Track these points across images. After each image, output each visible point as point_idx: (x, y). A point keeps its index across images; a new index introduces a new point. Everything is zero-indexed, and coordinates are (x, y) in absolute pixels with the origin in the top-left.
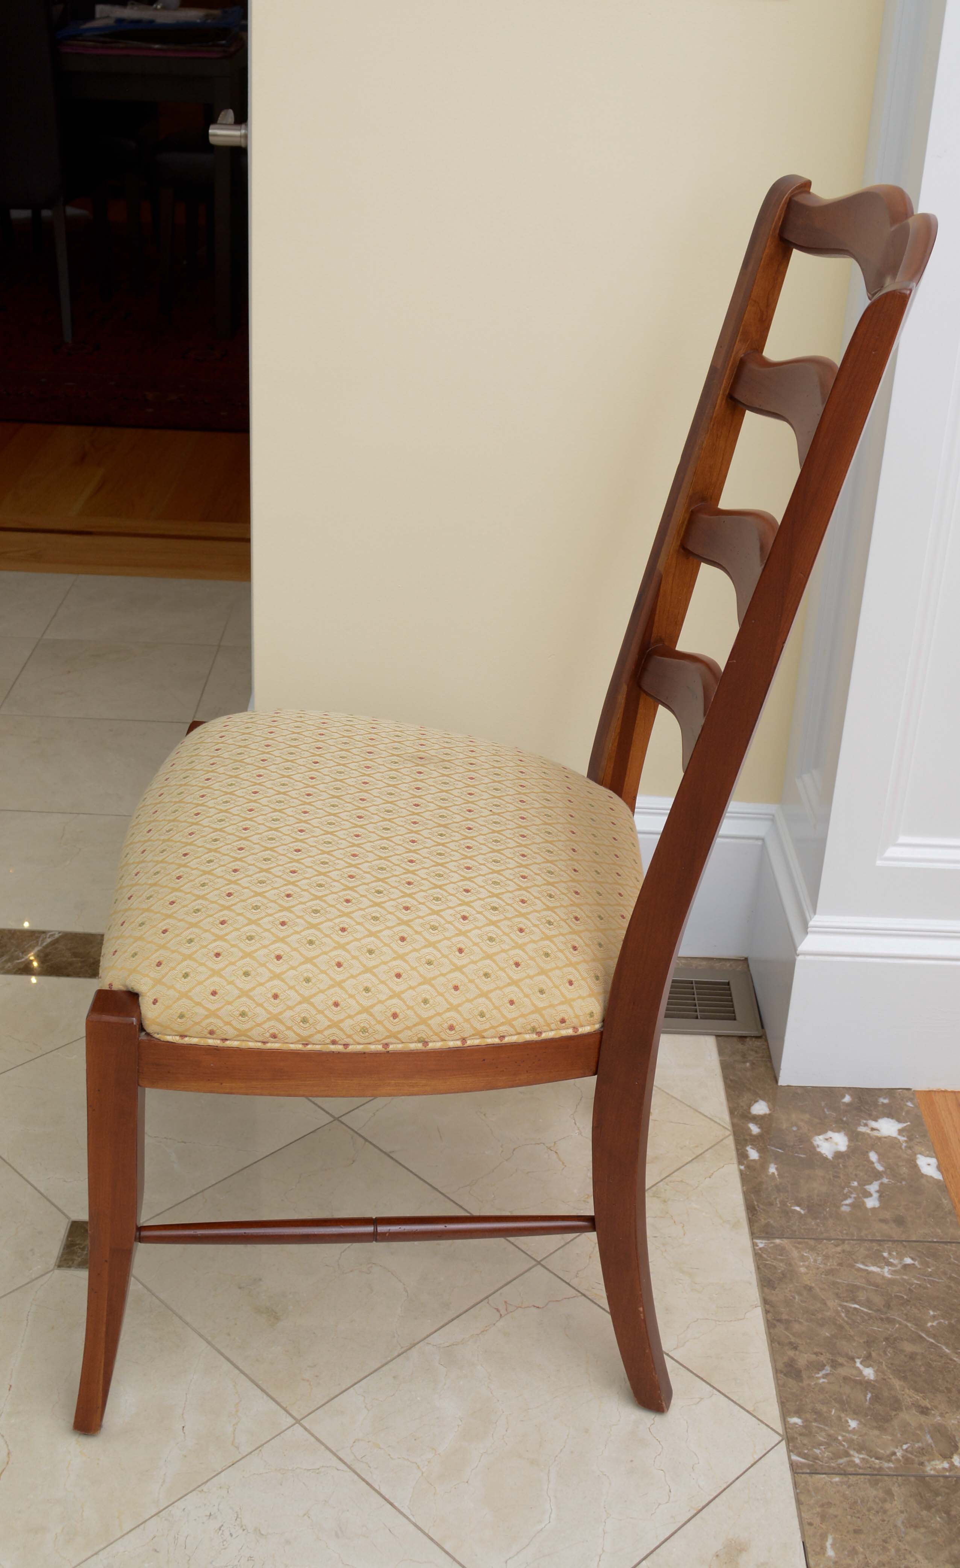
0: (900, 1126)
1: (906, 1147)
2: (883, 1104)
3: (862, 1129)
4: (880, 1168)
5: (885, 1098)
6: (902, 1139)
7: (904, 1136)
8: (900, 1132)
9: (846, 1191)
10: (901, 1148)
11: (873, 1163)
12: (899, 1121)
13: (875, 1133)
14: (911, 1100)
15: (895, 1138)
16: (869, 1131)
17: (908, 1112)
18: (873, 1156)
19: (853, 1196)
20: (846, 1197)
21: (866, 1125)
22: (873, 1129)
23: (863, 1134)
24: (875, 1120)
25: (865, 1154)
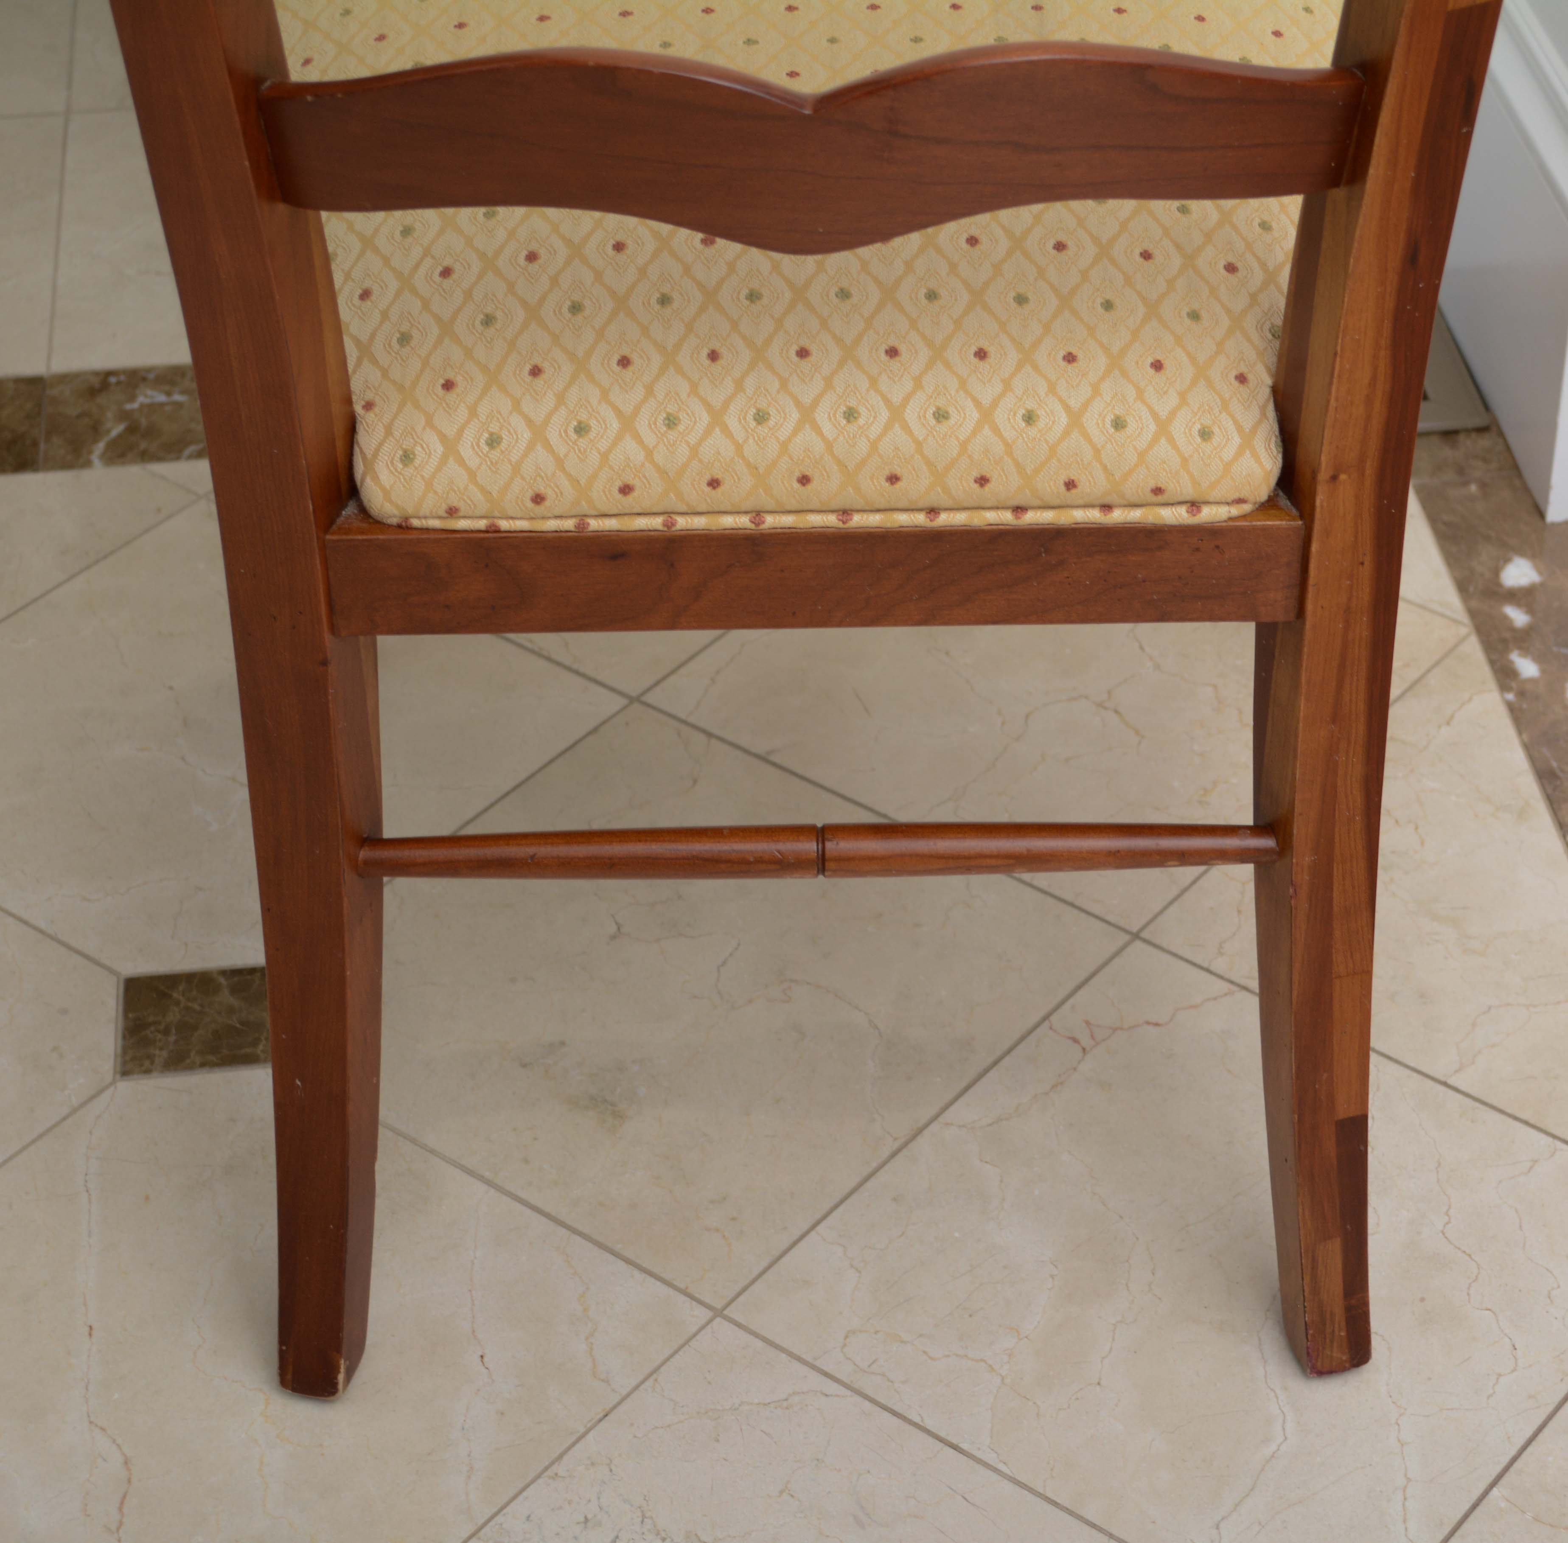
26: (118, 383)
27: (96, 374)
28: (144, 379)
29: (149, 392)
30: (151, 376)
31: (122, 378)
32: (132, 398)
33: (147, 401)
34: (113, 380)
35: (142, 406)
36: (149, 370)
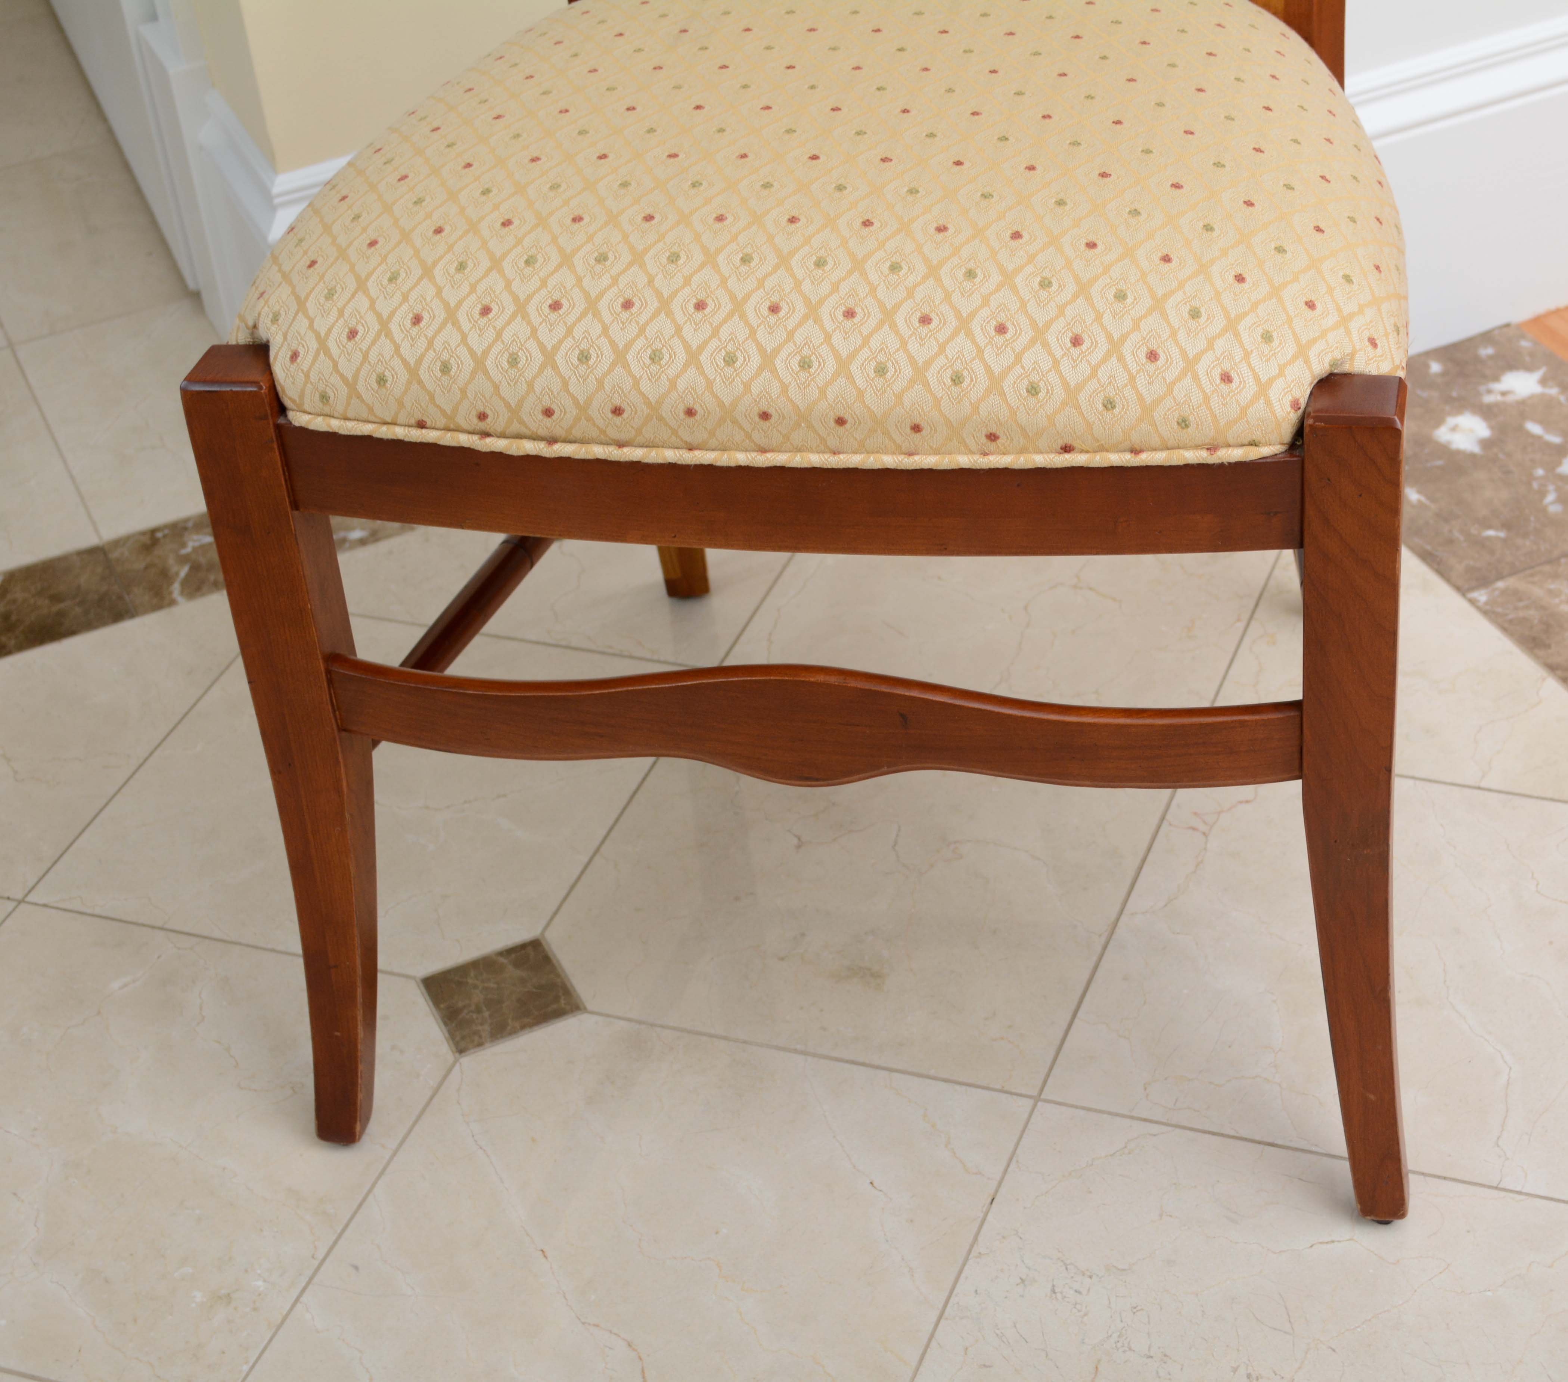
0: (1537, 375)
2: (1491, 357)
3: (1488, 399)
4: (1555, 439)
5: (1485, 348)
6: (1553, 390)
7: (1552, 386)
8: (1543, 382)
9: (1535, 485)
10: (1559, 403)
11: (1539, 438)
12: (1529, 369)
13: (1510, 398)
14: (1523, 337)
15: (1543, 395)
16: (1499, 398)
17: (1532, 355)
18: (1534, 428)
19: (1551, 488)
20: (1543, 494)
21: (1489, 392)
22: (1504, 394)
23: (1496, 405)
24: (1496, 379)
25: (1520, 429)
26: (165, 536)
27: (143, 533)
28: (185, 529)
29: (195, 537)
30: (190, 524)
31: (166, 532)
32: (184, 545)
33: (197, 544)
34: (159, 535)
35: (195, 549)
36: (186, 520)
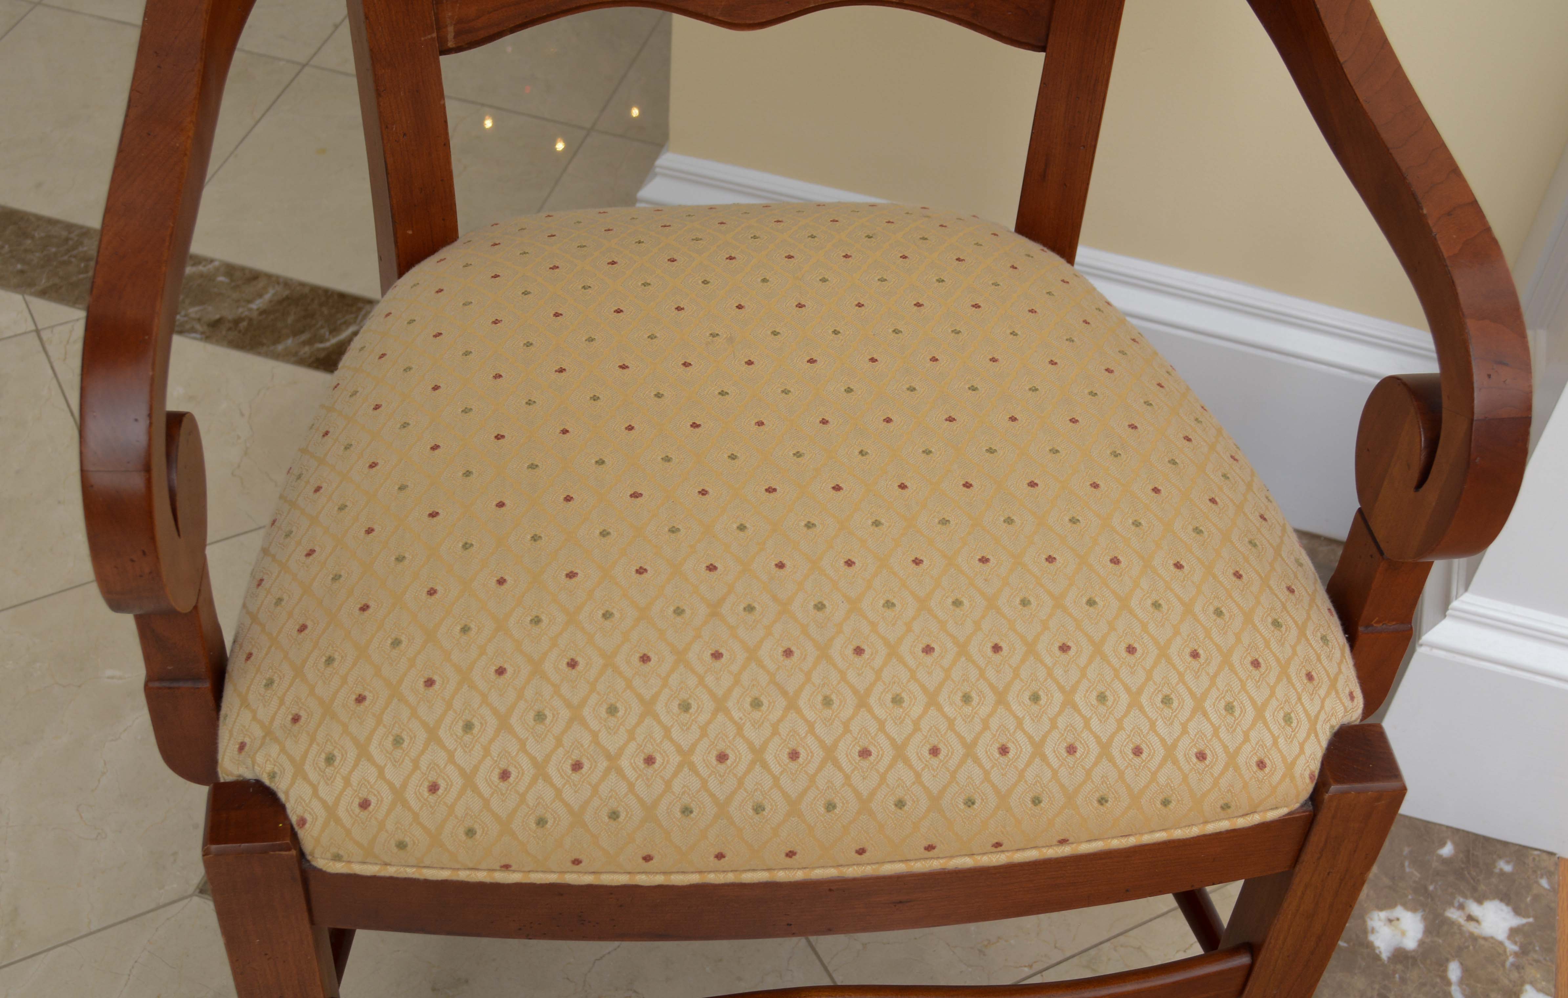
0: (1516, 921)
1: (1512, 965)
2: (1502, 874)
3: (1453, 914)
4: (1458, 995)
5: (1508, 862)
6: (1511, 947)
7: (1515, 943)
8: (1514, 932)
10: (1505, 965)
11: (1450, 985)
12: (1517, 911)
13: (1472, 928)
14: (1549, 875)
15: (1501, 943)
16: (1464, 922)
17: (1536, 899)
18: (1454, 971)
21: (1461, 908)
22: (1470, 919)
23: (1453, 924)
24: (1481, 901)
25: (1443, 964)
